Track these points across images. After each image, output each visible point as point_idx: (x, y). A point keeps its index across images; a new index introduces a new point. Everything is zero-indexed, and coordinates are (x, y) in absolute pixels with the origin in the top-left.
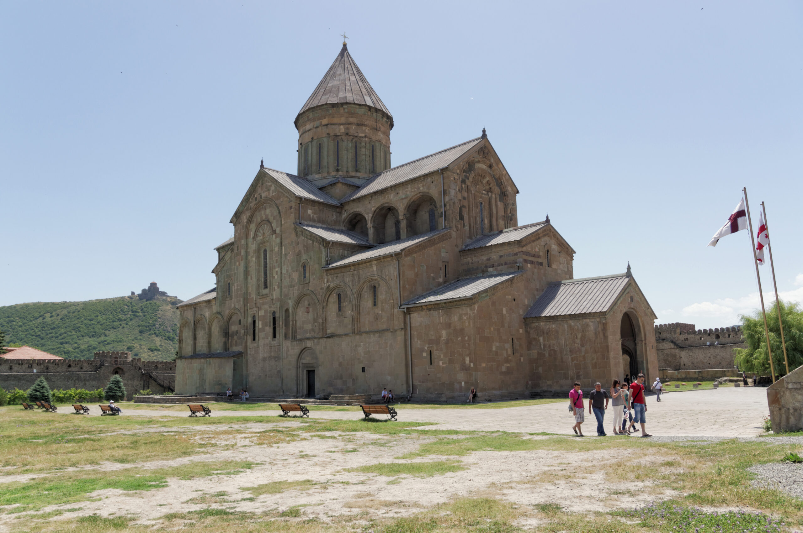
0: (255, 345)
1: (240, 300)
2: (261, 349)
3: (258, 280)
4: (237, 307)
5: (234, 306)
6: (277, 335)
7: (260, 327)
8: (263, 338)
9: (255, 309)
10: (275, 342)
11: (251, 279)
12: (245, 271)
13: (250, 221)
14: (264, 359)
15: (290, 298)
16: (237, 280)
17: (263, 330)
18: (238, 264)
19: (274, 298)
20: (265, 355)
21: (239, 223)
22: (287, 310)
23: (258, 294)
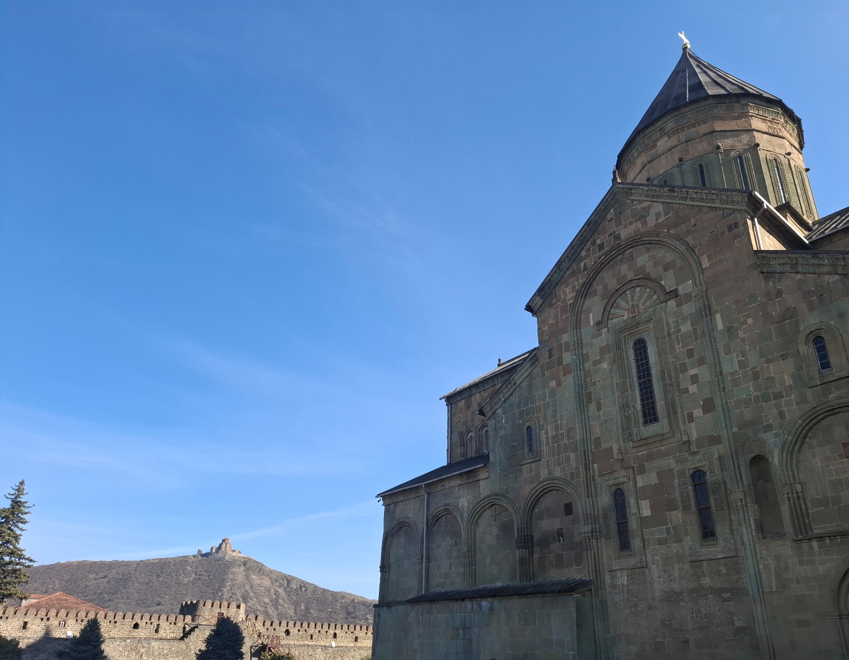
0: (633, 561)
1: (568, 459)
2: (655, 571)
3: (625, 407)
4: (558, 473)
5: (550, 473)
6: (721, 530)
7: (647, 512)
8: (661, 542)
9: (622, 473)
10: (717, 550)
11: (599, 409)
12: (579, 395)
13: (585, 292)
14: (672, 598)
15: (769, 428)
16: (554, 415)
17: (656, 519)
18: (553, 384)
19: (694, 436)
20: (676, 586)
21: (551, 305)
22: (759, 461)
23: (628, 437)
